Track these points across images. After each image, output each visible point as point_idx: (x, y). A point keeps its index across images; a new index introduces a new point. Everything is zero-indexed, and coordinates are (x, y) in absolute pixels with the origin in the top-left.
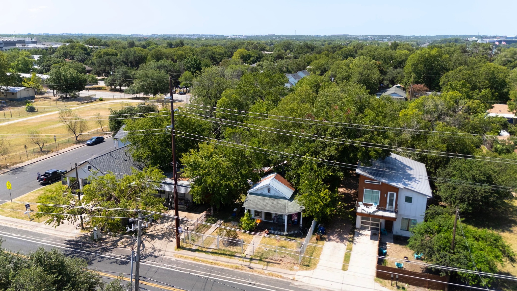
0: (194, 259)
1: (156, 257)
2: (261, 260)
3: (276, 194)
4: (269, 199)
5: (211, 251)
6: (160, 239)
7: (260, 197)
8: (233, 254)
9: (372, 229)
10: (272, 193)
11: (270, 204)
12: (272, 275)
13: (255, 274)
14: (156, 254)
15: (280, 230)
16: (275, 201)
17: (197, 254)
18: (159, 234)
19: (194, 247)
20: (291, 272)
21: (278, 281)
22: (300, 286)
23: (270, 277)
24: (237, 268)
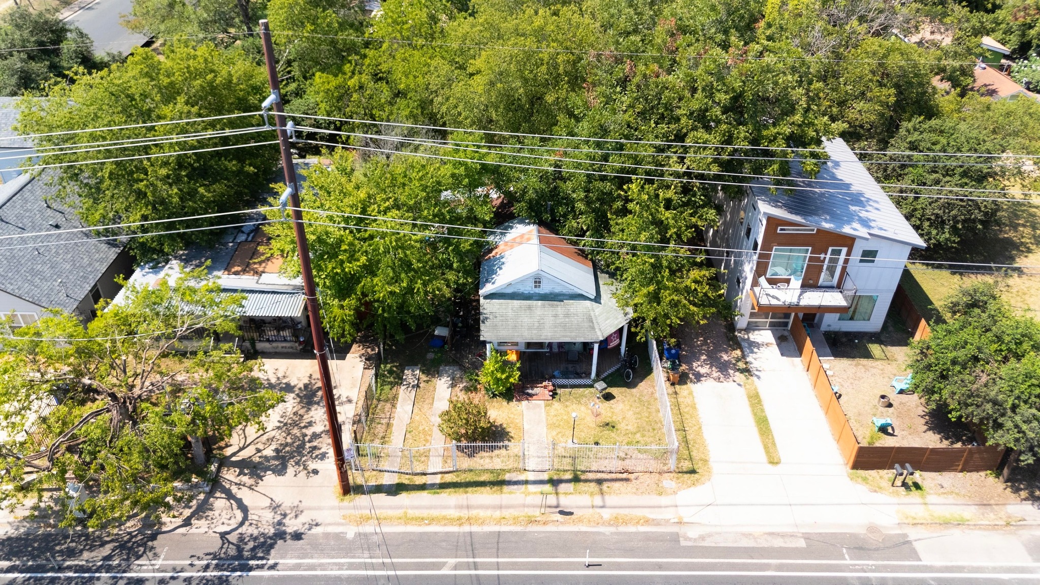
0: (408, 520)
1: (297, 536)
2: (576, 479)
3: (557, 290)
4: (544, 306)
5: (438, 479)
6: (280, 471)
7: (516, 303)
8: (500, 478)
9: (772, 326)
10: (545, 289)
11: (549, 321)
12: (625, 523)
13: (584, 528)
14: (292, 525)
15: (578, 375)
16: (560, 308)
17: (404, 498)
18: (269, 452)
19: (388, 480)
20: (664, 500)
21: (648, 537)
22: (702, 538)
23: (622, 529)
24: (531, 521)
